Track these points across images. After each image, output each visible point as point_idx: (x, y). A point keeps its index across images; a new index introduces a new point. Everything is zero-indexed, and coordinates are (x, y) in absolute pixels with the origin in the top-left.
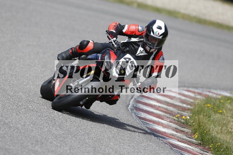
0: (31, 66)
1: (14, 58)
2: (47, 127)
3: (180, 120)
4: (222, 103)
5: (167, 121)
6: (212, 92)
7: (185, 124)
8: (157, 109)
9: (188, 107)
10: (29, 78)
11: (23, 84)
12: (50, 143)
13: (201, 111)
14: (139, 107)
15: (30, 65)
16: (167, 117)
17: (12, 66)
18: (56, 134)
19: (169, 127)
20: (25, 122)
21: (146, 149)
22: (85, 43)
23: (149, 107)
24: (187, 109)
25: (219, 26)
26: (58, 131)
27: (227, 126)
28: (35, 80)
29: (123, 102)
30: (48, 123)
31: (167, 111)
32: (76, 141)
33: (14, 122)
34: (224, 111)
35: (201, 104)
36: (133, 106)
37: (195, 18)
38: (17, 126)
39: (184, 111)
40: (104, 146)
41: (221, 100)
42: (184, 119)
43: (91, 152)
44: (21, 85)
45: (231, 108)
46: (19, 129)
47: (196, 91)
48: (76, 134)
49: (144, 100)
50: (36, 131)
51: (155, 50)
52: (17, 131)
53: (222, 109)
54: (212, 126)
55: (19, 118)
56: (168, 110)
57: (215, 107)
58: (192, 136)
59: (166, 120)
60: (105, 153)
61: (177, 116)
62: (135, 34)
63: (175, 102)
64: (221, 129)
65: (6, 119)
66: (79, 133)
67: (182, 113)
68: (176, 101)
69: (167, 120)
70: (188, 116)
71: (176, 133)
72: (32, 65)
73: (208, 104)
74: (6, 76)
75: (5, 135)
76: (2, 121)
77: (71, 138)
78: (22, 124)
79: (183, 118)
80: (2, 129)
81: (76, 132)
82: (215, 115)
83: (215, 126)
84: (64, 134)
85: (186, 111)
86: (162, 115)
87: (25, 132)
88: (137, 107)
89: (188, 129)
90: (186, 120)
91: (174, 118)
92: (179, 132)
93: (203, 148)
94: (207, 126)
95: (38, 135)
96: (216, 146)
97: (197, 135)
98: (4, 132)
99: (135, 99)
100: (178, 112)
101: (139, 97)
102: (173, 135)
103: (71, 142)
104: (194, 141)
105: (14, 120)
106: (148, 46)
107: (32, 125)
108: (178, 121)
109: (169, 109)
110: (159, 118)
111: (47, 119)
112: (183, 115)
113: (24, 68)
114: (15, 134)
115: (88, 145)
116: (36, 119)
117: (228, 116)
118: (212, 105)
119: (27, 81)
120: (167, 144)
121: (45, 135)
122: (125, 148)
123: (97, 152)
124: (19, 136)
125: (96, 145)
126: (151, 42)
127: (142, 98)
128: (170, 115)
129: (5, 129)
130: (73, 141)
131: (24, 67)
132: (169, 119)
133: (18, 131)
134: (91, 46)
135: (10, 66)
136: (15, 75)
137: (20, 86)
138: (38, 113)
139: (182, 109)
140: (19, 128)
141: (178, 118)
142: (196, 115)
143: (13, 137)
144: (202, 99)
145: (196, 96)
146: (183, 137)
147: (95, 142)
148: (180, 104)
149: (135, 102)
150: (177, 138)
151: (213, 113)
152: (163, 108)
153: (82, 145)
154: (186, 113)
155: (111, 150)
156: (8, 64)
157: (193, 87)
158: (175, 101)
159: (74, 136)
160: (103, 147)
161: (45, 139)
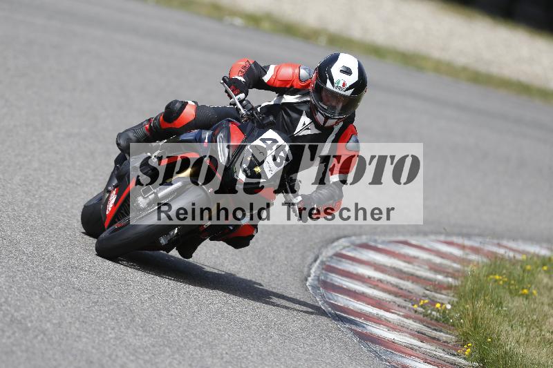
0: (77, 184)
1: (36, 165)
2: (113, 329)
3: (429, 312)
4: (529, 271)
5: (398, 315)
6: (505, 247)
7: (441, 322)
8: (375, 287)
9: (448, 282)
10: (72, 212)
11: (57, 226)
13: (480, 290)
14: (332, 282)
15: (73, 182)
16: (399, 306)
17: (31, 183)
18: (135, 345)
19: (404, 329)
20: (61, 317)
22: (178, 105)
23: (356, 282)
24: (445, 286)
25: (523, 89)
26: (139, 339)
27: (541, 326)
29: (293, 270)
30: (117, 320)
31: (398, 292)
32: (183, 363)
33: (36, 316)
34: (535, 292)
35: (479, 274)
36: (318, 280)
37: (464, 69)
38: (43, 326)
39: (438, 291)
41: (527, 264)
42: (438, 311)
44: (54, 229)
45: (550, 284)
46: (47, 333)
47: (467, 243)
48: (182, 344)
49: (344, 264)
50: (87, 338)
51: (337, 123)
52: (42, 339)
53: (529, 286)
54: (506, 327)
55: (48, 306)
56: (402, 289)
57: (513, 282)
58: (456, 350)
59: (396, 313)
61: (422, 303)
62: (292, 86)
63: (417, 270)
64: (527, 334)
65: (18, 309)
66: (190, 343)
67: (434, 297)
68: (419, 266)
69: (398, 313)
70: (449, 303)
71: (420, 344)
72: (79, 183)
73: (495, 274)
74: (16, 208)
75: (14, 348)
76: (8, 314)
77: (169, 356)
78: (54, 321)
79: (437, 308)
80: (7, 334)
81: (182, 340)
82: (513, 301)
83: (512, 327)
84: (153, 346)
85: (444, 292)
86: (386, 301)
87: (61, 341)
88: (328, 280)
89: (447, 333)
90: (444, 312)
91: (416, 306)
92: (427, 342)
94: (494, 325)
95: (93, 347)
97: (469, 347)
98: (11, 340)
99: (323, 263)
100: (424, 293)
101: (331, 257)
102: (412, 349)
103: (170, 363)
104: (463, 361)
105: (35, 313)
106: (321, 113)
107: (77, 325)
108: (426, 315)
109: (404, 288)
110: (380, 308)
111: (113, 309)
112: (435, 300)
113: (59, 188)
114: (37, 345)
116: (86, 309)
117: (543, 304)
118: (504, 276)
119: (66, 221)
121: (109, 347)
124: (46, 349)
126: (328, 103)
127: (340, 261)
128: (405, 301)
129: (14, 333)
130: (175, 361)
131: (59, 186)
132: (403, 310)
133: (46, 340)
134: (189, 113)
135: (25, 185)
136: (37, 204)
137: (51, 232)
138: (92, 296)
139: (435, 285)
140: (46, 330)
141: (424, 309)
142: (466, 301)
143: (34, 353)
144: (480, 262)
145: (467, 254)
146: (437, 353)
147: (227, 364)
148: (430, 275)
149: (323, 269)
150: (422, 356)
151: (508, 296)
152: (388, 283)
154: (443, 296)
156: (20, 180)
157: (460, 235)
158: (416, 268)
159: (178, 349)
161: (110, 356)
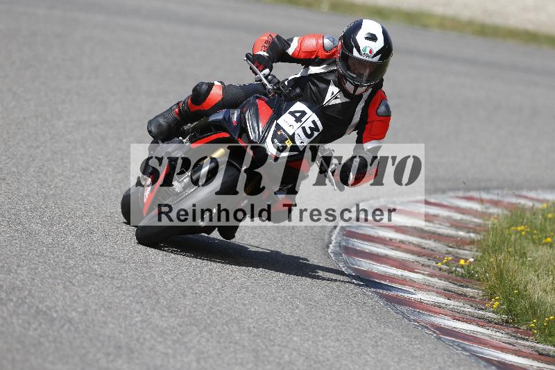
0: (91, 171)
1: (48, 155)
2: (139, 312)
3: (454, 268)
4: (550, 219)
5: (423, 274)
6: (526, 197)
7: (467, 278)
8: (398, 248)
9: (470, 237)
12: (151, 349)
13: (503, 242)
14: (354, 247)
15: (87, 169)
16: (423, 265)
17: (45, 174)
18: (161, 327)
19: (430, 288)
20: (86, 305)
21: (379, 343)
23: (378, 245)
24: (468, 242)
26: (165, 321)
28: (102, 204)
29: (314, 239)
30: (142, 303)
31: (421, 252)
32: (211, 340)
33: (61, 306)
35: (500, 227)
36: (340, 246)
37: (470, 23)
38: (69, 315)
39: (461, 247)
40: (279, 345)
41: (548, 213)
42: (462, 267)
43: (248, 363)
46: (73, 322)
47: (485, 196)
48: (209, 322)
49: (365, 228)
50: (113, 323)
51: (366, 90)
52: (69, 329)
53: (552, 234)
54: (532, 276)
55: (72, 295)
56: (424, 248)
57: (535, 232)
58: (484, 305)
59: (420, 273)
60: (282, 361)
61: (445, 260)
62: (317, 57)
63: (439, 228)
65: (42, 301)
66: (217, 320)
67: (457, 253)
68: (440, 224)
71: (447, 302)
72: (93, 169)
73: (517, 226)
75: (42, 340)
76: (32, 306)
77: (197, 335)
78: (79, 310)
79: (461, 265)
80: (34, 326)
81: (209, 317)
82: (537, 250)
83: (538, 276)
84: (180, 326)
85: (467, 247)
87: (87, 328)
88: (350, 246)
89: (473, 288)
90: (468, 266)
91: (440, 264)
92: (454, 299)
93: (514, 330)
94: (520, 277)
95: (120, 332)
96: (545, 324)
97: (496, 300)
98: (39, 332)
99: (342, 229)
100: (447, 250)
102: (439, 307)
103: (198, 341)
104: (492, 315)
105: (60, 303)
106: (350, 82)
107: (102, 311)
108: (450, 272)
109: (427, 247)
110: (404, 269)
111: (137, 293)
112: (459, 256)
113: (73, 177)
114: (64, 335)
115: (239, 348)
116: (110, 295)
118: (526, 226)
120: (427, 328)
121: (136, 331)
122: (330, 347)
123: (263, 362)
124: (74, 338)
125: (259, 346)
126: (356, 71)
127: (360, 226)
128: (429, 259)
129: (40, 324)
130: (203, 339)
131: (73, 174)
132: (428, 269)
133: (72, 328)
134: (217, 93)
135: (39, 176)
138: (115, 281)
139: (457, 242)
140: (72, 319)
141: (448, 266)
142: (490, 255)
143: (61, 343)
144: (503, 214)
145: (488, 208)
146: (466, 309)
147: (256, 337)
148: (452, 232)
149: (344, 235)
150: (450, 313)
151: (531, 246)
152: (410, 243)
153: (226, 348)
154: (466, 252)
155: (295, 353)
156: (34, 171)
157: (479, 189)
158: (437, 226)
159: (205, 327)
160: (277, 348)
161: (138, 340)
